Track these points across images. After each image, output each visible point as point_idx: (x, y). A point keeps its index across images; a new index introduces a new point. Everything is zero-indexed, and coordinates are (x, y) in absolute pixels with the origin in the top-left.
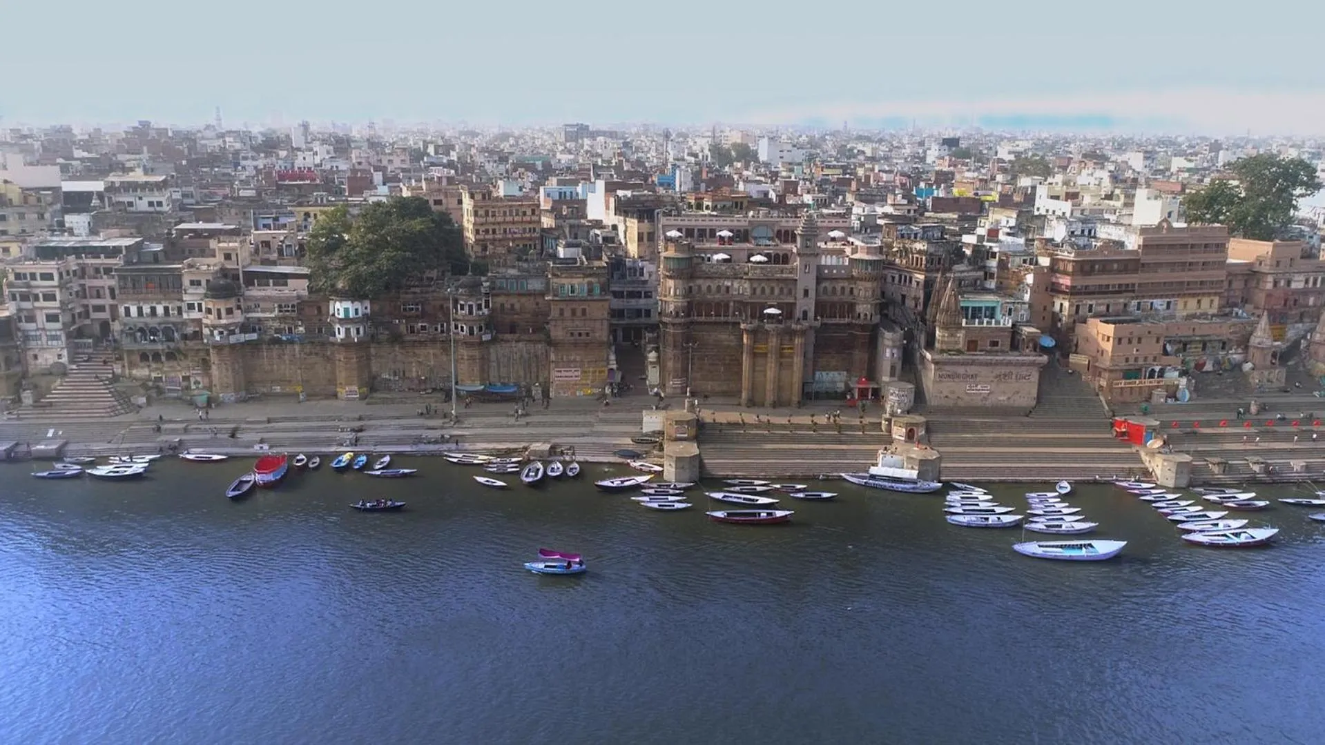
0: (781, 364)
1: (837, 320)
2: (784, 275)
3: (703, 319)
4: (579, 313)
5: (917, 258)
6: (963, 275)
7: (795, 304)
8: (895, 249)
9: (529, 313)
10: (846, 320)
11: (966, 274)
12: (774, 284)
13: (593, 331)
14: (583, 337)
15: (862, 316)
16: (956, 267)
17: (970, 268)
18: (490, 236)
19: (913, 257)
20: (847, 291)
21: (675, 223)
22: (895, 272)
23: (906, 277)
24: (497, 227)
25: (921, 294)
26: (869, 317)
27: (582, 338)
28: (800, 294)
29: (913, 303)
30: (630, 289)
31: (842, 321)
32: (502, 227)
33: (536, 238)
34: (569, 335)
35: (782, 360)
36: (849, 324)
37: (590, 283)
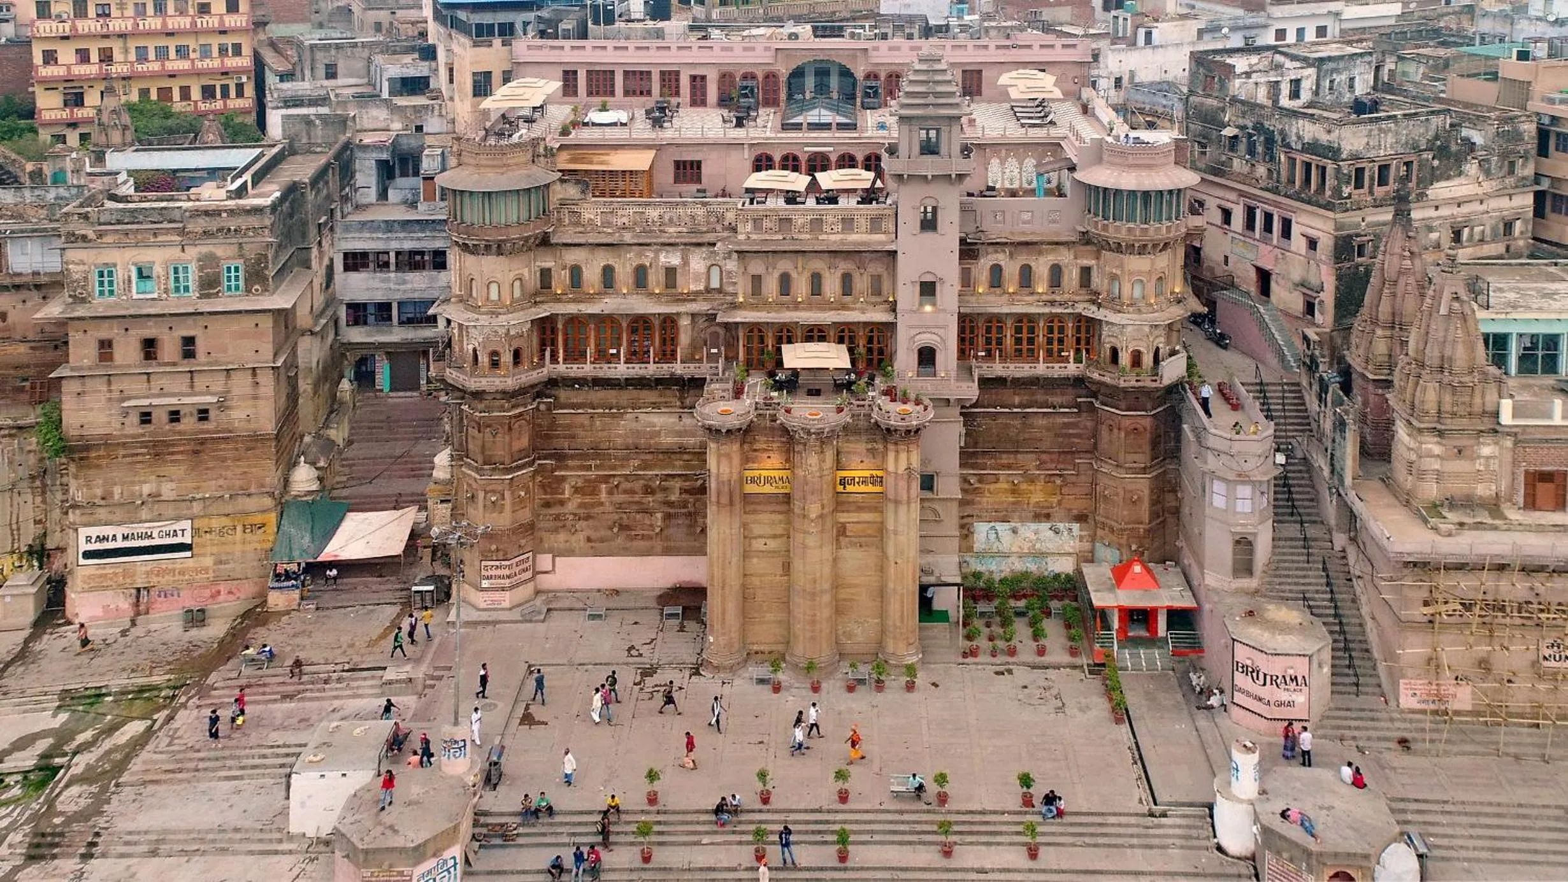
0: (842, 531)
1: (1041, 369)
2: (854, 237)
3: (587, 369)
4: (170, 349)
5: (1308, 166)
6: (1465, 209)
7: (891, 327)
8: (1228, 132)
9: (24, 340)
10: (1072, 369)
11: (1476, 207)
12: (818, 265)
13: (222, 406)
14: (188, 423)
15: (1125, 359)
16: (1440, 190)
17: (1488, 186)
18: (92, 69)
19: (1292, 161)
20: (1072, 277)
21: (553, 56)
22: (1233, 196)
23: (1268, 217)
24: (117, 47)
25: (1327, 278)
26: (1147, 360)
27: (180, 427)
28: (907, 295)
29: (1297, 304)
30: (408, 245)
31: (1057, 370)
32: (132, 45)
33: (239, 71)
34: (134, 418)
35: (843, 518)
36: (1079, 382)
37: (208, 261)
